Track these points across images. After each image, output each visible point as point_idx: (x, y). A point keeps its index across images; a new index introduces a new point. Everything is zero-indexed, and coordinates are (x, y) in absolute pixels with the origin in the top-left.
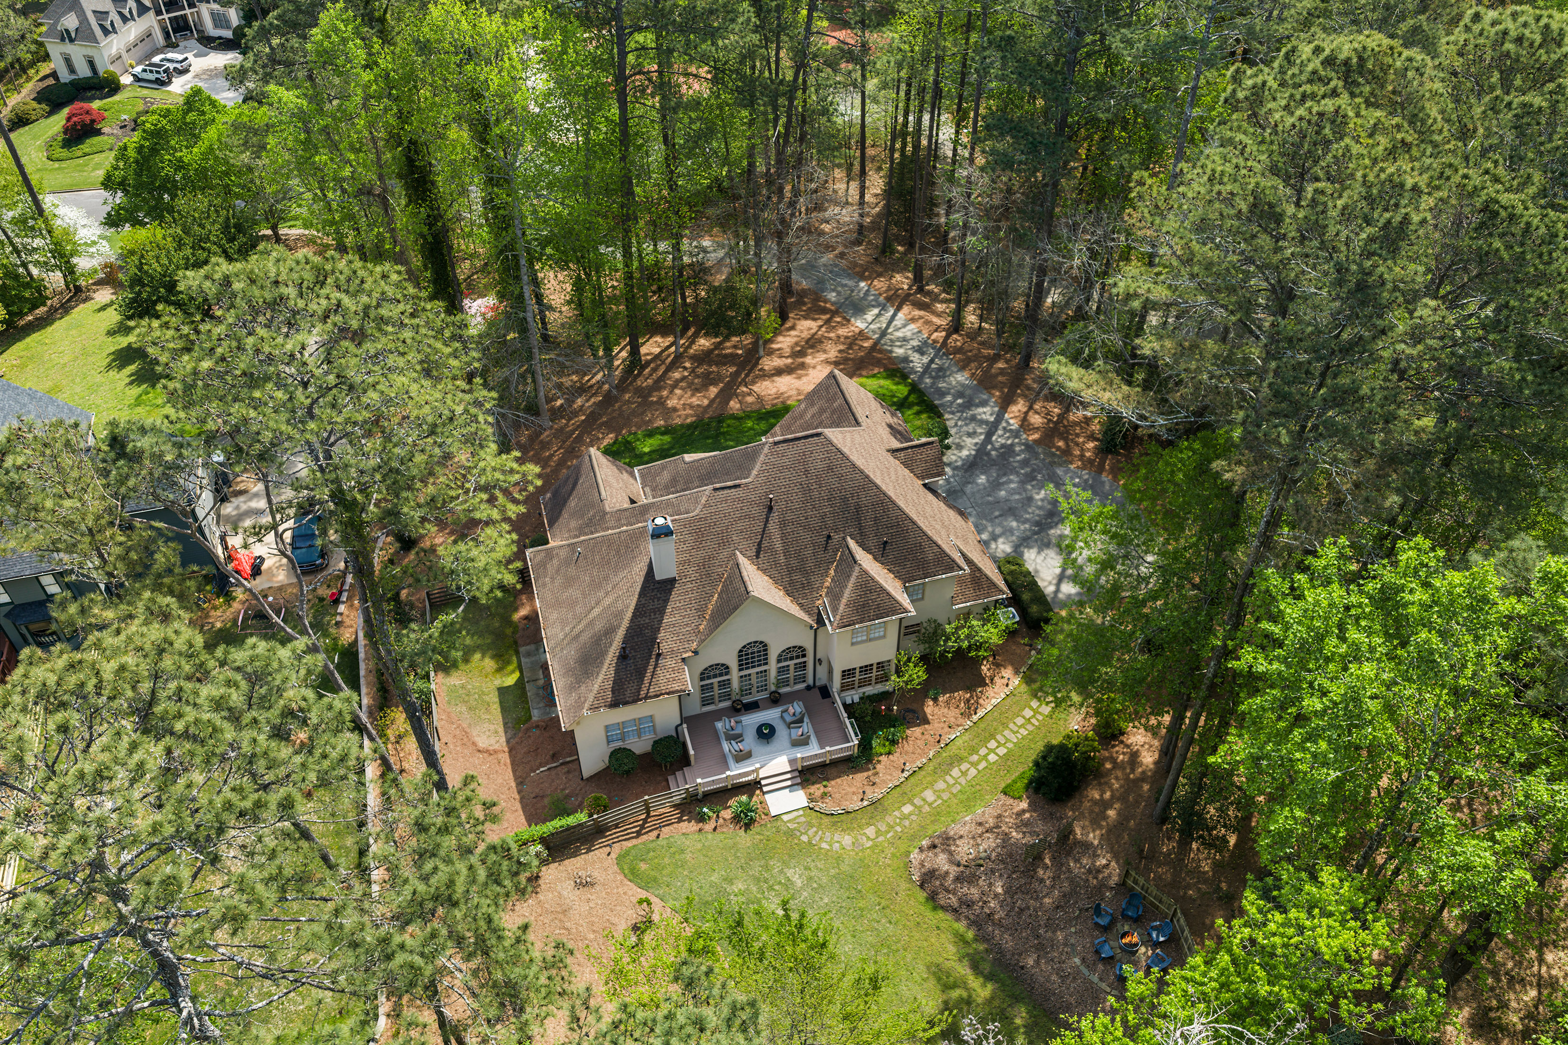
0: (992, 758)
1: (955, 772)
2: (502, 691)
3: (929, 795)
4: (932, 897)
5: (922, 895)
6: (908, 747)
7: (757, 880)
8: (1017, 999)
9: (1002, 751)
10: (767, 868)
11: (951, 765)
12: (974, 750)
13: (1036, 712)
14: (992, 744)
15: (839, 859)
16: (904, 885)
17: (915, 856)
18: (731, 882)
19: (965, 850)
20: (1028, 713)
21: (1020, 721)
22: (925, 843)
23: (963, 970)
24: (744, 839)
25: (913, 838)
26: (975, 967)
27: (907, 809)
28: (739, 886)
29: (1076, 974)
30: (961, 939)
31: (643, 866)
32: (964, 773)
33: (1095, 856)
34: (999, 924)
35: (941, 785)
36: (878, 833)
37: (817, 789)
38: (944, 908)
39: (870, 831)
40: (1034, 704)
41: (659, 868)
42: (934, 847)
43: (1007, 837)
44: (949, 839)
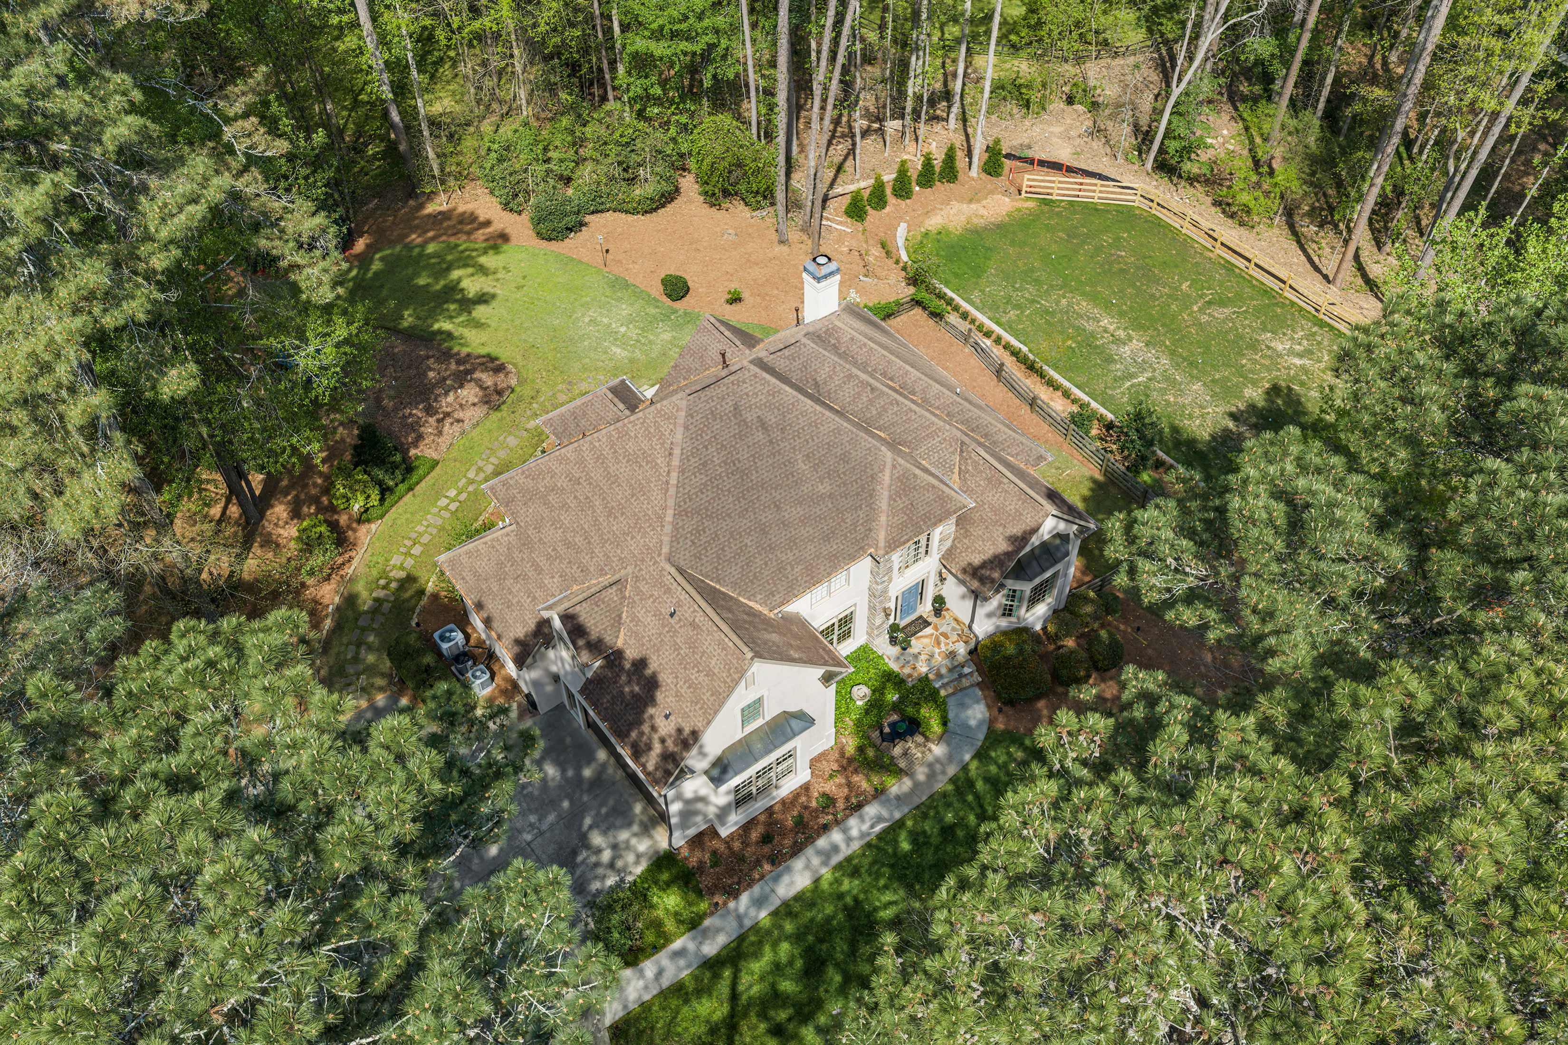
0: (452, 493)
1: (489, 469)
3: (510, 443)
4: (493, 359)
5: (504, 359)
7: (651, 343)
8: (413, 328)
9: (443, 502)
11: (495, 475)
12: (471, 496)
13: (408, 554)
14: (453, 507)
15: (584, 370)
16: (520, 362)
17: (513, 382)
18: (674, 338)
19: (468, 394)
20: (417, 550)
21: (425, 539)
22: (507, 396)
23: (459, 332)
25: (520, 399)
28: (664, 337)
30: (464, 346)
32: (480, 469)
34: (429, 358)
35: (501, 455)
36: (554, 400)
38: (480, 356)
40: (410, 561)
42: (500, 393)
43: (430, 411)
44: (486, 401)
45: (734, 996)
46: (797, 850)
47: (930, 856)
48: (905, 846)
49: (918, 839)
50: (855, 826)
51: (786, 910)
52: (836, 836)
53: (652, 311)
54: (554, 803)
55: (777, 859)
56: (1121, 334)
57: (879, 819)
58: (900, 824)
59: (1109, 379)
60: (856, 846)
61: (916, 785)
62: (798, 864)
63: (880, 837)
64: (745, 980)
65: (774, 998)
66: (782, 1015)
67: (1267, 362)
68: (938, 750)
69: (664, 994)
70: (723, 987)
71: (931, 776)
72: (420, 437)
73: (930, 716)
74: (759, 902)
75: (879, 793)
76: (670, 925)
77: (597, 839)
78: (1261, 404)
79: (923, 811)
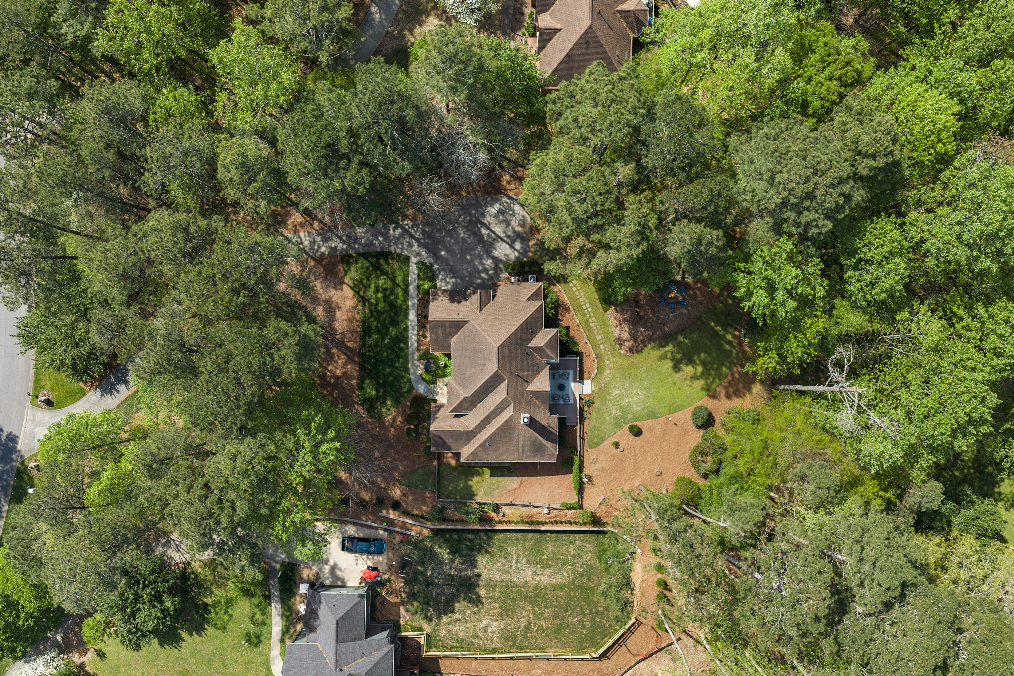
0: (590, 310)
1: (592, 325)
2: (492, 475)
3: (599, 337)
4: (638, 352)
5: (636, 355)
6: (577, 338)
7: (613, 405)
8: (676, 338)
9: (588, 305)
10: (610, 400)
11: (589, 325)
12: (585, 315)
13: (575, 286)
14: (584, 307)
15: (615, 376)
16: (632, 359)
17: (622, 352)
18: (611, 414)
19: (626, 335)
20: (574, 289)
21: (577, 293)
22: (618, 346)
23: (662, 351)
24: (597, 405)
25: (614, 350)
26: (664, 346)
27: (602, 347)
28: (614, 411)
29: (675, 317)
30: (653, 348)
31: (595, 440)
32: (593, 322)
33: (641, 294)
34: (653, 334)
35: (596, 332)
36: (609, 360)
37: (585, 375)
38: (642, 349)
39: (607, 362)
40: (571, 285)
41: (597, 436)
42: (621, 345)
43: (625, 320)
44: (619, 339)
45: (398, 285)
46: (419, 321)
47: (396, 349)
48: (402, 345)
49: (401, 350)
50: (415, 338)
51: (407, 309)
52: (416, 332)
53: (630, 416)
54: (469, 277)
55: (418, 315)
56: (538, 578)
57: (412, 345)
58: (408, 348)
59: (521, 553)
60: (410, 334)
61: (414, 359)
62: (416, 319)
63: (407, 342)
64: (399, 290)
65: (392, 293)
66: (388, 292)
67: (491, 612)
68: (419, 372)
69: (408, 271)
70: (401, 284)
71: (413, 365)
72: (617, 311)
73: (428, 377)
74: (413, 304)
75: (418, 349)
76: (421, 282)
77: (453, 280)
78: (477, 589)
79: (406, 356)
